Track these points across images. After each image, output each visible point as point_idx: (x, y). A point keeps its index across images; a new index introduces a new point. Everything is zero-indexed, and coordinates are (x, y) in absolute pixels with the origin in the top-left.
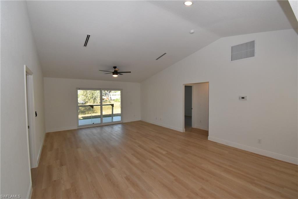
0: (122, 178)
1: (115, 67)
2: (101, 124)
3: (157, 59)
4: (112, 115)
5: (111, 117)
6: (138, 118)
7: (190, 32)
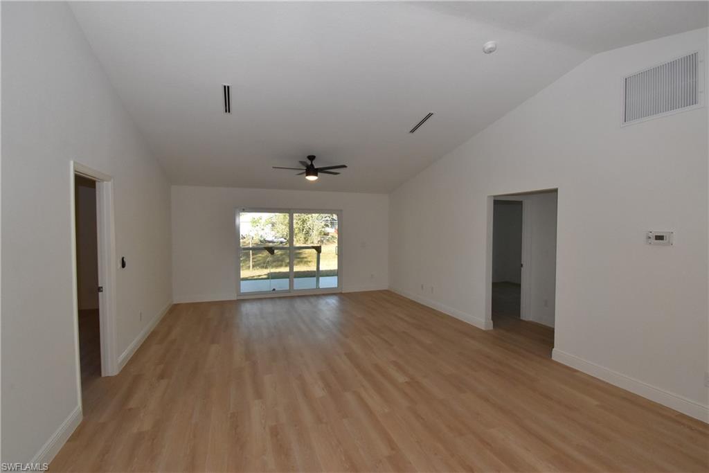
0: (264, 428)
1: (312, 158)
2: (290, 292)
3: (413, 131)
4: (317, 274)
5: (314, 276)
6: (378, 282)
7: (484, 49)
